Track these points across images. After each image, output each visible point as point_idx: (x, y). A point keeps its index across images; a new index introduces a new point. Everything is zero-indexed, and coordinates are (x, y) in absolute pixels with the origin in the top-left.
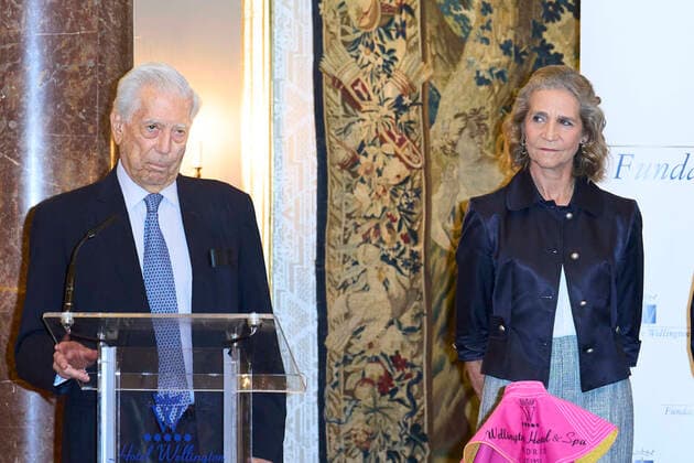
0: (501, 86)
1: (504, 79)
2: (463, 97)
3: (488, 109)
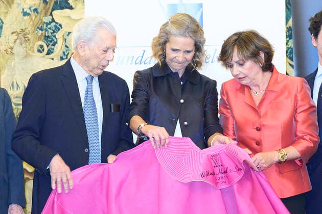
0: (36, 17)
1: (38, 13)
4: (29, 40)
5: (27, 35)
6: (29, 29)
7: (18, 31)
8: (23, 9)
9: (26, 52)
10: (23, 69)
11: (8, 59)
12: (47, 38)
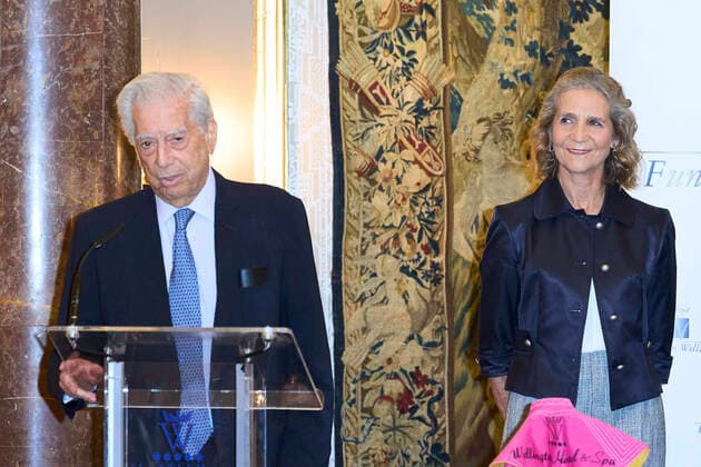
0: (526, 90)
1: (529, 83)
2: (485, 102)
3: (513, 114)
4: (511, 135)
5: (508, 126)
7: (491, 116)
8: (502, 75)
9: (506, 159)
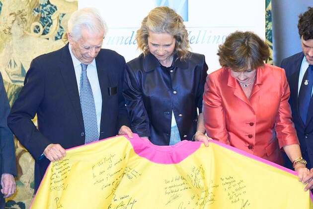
2: (13, 5)
4: (26, 21)
5: (24, 17)
6: (26, 10)
7: (16, 12)
9: (24, 32)
10: (20, 48)
11: (6, 38)
12: (42, 19)
